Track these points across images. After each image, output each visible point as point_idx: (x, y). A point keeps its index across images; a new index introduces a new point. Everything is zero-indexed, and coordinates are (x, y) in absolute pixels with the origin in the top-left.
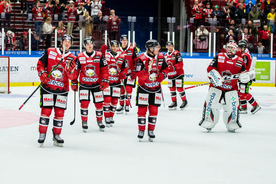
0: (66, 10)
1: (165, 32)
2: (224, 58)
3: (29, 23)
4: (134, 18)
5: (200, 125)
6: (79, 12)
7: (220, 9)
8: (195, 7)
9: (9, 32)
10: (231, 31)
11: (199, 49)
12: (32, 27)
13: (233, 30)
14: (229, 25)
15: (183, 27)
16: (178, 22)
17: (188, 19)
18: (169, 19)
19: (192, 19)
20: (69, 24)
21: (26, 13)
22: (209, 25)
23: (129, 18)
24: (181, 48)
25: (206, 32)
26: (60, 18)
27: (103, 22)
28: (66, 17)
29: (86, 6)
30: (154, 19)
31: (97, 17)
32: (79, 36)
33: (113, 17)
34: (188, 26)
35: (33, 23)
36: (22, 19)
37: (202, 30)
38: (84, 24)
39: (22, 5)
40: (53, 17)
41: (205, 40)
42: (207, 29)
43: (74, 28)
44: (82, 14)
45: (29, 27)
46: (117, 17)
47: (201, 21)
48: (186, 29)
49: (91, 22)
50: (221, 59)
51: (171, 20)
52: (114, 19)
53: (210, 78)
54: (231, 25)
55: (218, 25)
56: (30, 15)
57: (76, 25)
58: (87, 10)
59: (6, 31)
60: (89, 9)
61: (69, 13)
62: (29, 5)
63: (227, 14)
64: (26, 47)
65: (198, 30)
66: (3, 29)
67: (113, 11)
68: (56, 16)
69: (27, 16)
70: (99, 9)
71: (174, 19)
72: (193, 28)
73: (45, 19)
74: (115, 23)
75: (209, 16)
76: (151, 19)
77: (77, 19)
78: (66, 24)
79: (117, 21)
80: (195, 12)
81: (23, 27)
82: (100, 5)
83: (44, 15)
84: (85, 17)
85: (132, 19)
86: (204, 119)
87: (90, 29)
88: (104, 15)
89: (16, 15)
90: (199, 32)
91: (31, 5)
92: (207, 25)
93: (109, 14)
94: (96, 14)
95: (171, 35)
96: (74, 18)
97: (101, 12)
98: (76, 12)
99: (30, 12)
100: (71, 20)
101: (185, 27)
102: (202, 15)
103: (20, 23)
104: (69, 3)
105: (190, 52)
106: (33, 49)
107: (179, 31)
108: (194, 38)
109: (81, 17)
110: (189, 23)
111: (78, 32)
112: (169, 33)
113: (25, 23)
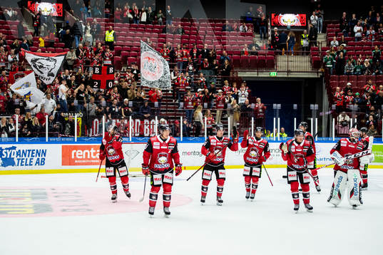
0: (215, 98)
1: (309, 119)
2: (346, 142)
3: (180, 111)
4: (279, 105)
5: (328, 201)
6: (227, 101)
7: (361, 96)
8: (337, 95)
9: (163, 120)
10: (371, 116)
11: (341, 134)
12: (183, 115)
13: (373, 116)
14: (369, 111)
15: (325, 113)
16: (320, 109)
17: (330, 106)
18: (312, 106)
19: (334, 106)
20: (218, 111)
21: (177, 102)
22: (351, 111)
23: (275, 105)
24: (323, 133)
25: (347, 118)
26: (209, 106)
27: (250, 109)
28: (214, 105)
29: (233, 95)
30: (298, 106)
31: (244, 106)
32: (227, 123)
33: (259, 104)
34: (330, 112)
35: (183, 111)
36: (174, 107)
37: (344, 116)
38: (232, 112)
39: (173, 94)
40: (203, 105)
41: (346, 125)
42: (348, 115)
43: (223, 115)
44: (230, 101)
45: (180, 115)
46: (263, 105)
47: (343, 108)
48: (329, 115)
49: (238, 110)
50: (344, 143)
51: (314, 107)
52: (260, 107)
53: (333, 159)
54: (372, 111)
55: (358, 111)
56: (182, 104)
57: (224, 112)
58: (235, 99)
59: (159, 119)
60: (236, 97)
61: (218, 102)
62: (181, 94)
63: (367, 101)
64: (178, 134)
65: (340, 116)
66: (156, 117)
67: (259, 99)
68: (206, 104)
69: (178, 105)
70: (245, 97)
71: (316, 106)
72: (335, 114)
73: (196, 107)
74: (261, 110)
75: (350, 103)
76: (295, 106)
77: (226, 106)
78: (215, 111)
79: (263, 109)
80: (336, 99)
81: (175, 114)
82: (247, 93)
83: (195, 104)
84: (232, 105)
85: (277, 106)
86: (331, 197)
87: (238, 116)
88: (250, 103)
89: (169, 104)
90: (341, 118)
91: (183, 94)
92: (349, 112)
93: (255, 102)
94: (243, 102)
95: (314, 121)
96: (223, 106)
97: (247, 100)
98: (224, 100)
99: (182, 101)
100: (220, 107)
101: (327, 113)
102: (344, 102)
103: (173, 111)
104: (217, 92)
105: (332, 137)
106: (184, 135)
107: (322, 116)
108: (336, 124)
109: (229, 105)
110: (331, 110)
111: (227, 119)
112: (312, 119)
113: (177, 111)
